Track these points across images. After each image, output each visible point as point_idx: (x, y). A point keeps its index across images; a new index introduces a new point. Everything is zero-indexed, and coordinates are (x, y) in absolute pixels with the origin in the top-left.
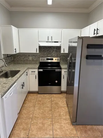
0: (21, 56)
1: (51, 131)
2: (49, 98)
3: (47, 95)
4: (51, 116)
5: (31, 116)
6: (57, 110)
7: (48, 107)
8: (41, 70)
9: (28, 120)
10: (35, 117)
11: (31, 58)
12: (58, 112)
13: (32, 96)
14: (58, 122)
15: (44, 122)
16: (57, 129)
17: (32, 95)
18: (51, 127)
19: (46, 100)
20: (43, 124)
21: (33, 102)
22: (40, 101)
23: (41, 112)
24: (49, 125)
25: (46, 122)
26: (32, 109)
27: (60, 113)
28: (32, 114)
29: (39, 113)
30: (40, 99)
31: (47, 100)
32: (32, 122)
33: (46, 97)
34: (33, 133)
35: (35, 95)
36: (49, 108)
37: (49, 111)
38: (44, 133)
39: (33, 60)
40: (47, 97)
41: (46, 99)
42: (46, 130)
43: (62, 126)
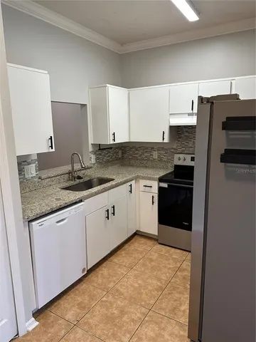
0: (137, 150)
1: (128, 336)
2: (175, 260)
3: (179, 251)
4: (152, 302)
5: (111, 285)
6: (177, 295)
7: (159, 280)
8: (165, 185)
9: (100, 291)
10: (117, 290)
11: (155, 155)
12: (176, 300)
13: (142, 244)
14: (157, 323)
15: (126, 309)
16: (144, 337)
17: (143, 240)
18: (133, 327)
19: (167, 262)
20: (122, 312)
21: (135, 258)
22: (151, 260)
23: (137, 285)
24: (133, 320)
25: (132, 310)
26: (123, 271)
27: (181, 305)
28: (115, 282)
29: (131, 285)
30: (155, 256)
31: (169, 264)
32: (104, 299)
33: (171, 255)
34: (90, 321)
35: (150, 243)
36: (161, 283)
37: (156, 290)
38: (112, 331)
39: (160, 160)
40: (174, 256)
41: (168, 260)
42: (120, 328)
43: (163, 336)
